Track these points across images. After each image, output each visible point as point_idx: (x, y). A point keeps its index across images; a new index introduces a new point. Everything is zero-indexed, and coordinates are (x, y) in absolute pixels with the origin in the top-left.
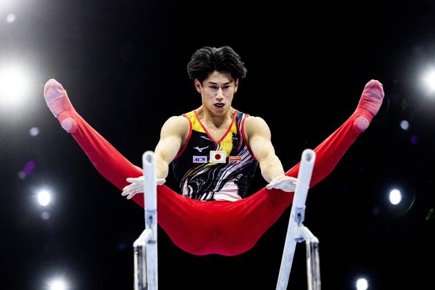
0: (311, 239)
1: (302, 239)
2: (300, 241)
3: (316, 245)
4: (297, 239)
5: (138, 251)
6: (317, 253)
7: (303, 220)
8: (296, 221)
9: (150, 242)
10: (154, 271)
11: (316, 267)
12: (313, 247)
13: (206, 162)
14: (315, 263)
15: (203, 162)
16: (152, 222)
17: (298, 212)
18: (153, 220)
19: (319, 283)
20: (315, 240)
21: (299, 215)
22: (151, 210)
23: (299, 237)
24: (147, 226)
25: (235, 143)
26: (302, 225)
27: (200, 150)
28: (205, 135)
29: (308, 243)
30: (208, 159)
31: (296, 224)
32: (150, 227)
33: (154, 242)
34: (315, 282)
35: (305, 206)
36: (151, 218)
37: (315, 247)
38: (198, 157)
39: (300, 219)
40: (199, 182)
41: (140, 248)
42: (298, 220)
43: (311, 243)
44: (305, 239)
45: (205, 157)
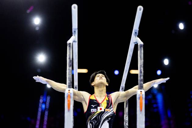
0: (140, 42)
1: (136, 42)
2: (136, 44)
3: (142, 45)
4: (134, 43)
5: (69, 45)
6: (142, 49)
7: (137, 35)
8: (134, 35)
9: (74, 41)
10: (76, 53)
11: (142, 54)
12: (141, 46)
13: (96, 111)
14: (142, 53)
15: (95, 111)
16: (75, 33)
17: (135, 32)
18: (76, 33)
19: (143, 61)
20: (142, 43)
21: (136, 33)
22: (75, 28)
23: (135, 42)
24: (73, 35)
25: (108, 104)
26: (137, 37)
27: (93, 106)
28: (96, 100)
29: (139, 44)
30: (97, 110)
31: (135, 36)
32: (74, 36)
33: (76, 42)
34: (141, 60)
35: (138, 29)
36: (75, 32)
37: (142, 46)
38: (93, 109)
39: (136, 34)
40: (94, 121)
41: (70, 44)
42: (135, 35)
43: (140, 45)
44: (138, 42)
45: (96, 109)
